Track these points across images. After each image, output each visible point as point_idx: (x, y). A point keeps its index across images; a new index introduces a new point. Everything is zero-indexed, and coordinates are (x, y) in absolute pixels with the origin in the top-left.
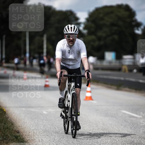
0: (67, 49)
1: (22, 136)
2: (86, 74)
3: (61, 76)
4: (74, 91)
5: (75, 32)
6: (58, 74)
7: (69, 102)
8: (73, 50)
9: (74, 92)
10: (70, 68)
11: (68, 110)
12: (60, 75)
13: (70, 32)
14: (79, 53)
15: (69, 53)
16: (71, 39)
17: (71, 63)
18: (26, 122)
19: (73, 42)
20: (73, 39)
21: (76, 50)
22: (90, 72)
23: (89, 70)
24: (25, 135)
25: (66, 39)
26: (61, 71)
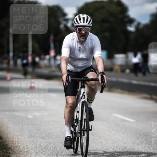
0: (77, 45)
2: (100, 77)
3: (67, 80)
5: (89, 24)
6: (64, 77)
7: (78, 113)
8: (85, 46)
11: (77, 123)
12: (66, 78)
13: (82, 24)
14: (92, 51)
15: (79, 50)
16: (83, 32)
19: (85, 37)
20: (86, 33)
21: (89, 47)
22: (105, 75)
23: (104, 73)
24: (9, 141)
25: (76, 32)
26: (67, 73)
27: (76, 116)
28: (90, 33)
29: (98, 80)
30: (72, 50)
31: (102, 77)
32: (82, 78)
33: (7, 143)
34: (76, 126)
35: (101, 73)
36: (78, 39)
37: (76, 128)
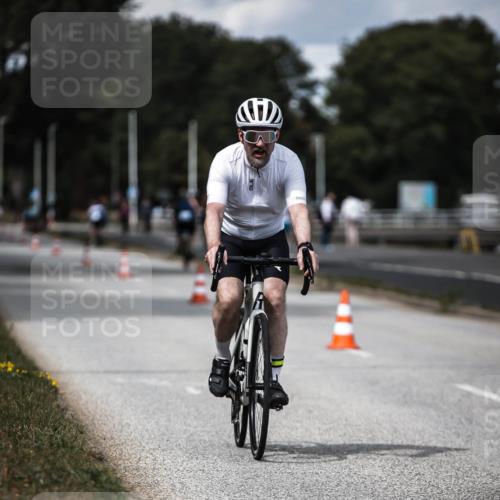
0: (245, 176)
4: (260, 308)
5: (273, 122)
6: (211, 255)
7: (245, 346)
8: (265, 179)
9: (262, 311)
13: (256, 122)
15: (251, 188)
16: (260, 143)
19: (264, 155)
20: (267, 145)
22: (312, 250)
23: (310, 244)
25: (243, 142)
26: (219, 244)
27: (242, 353)
28: (277, 145)
29: (296, 264)
30: (232, 187)
31: (306, 254)
32: (255, 256)
34: (242, 378)
35: (303, 244)
36: (248, 158)
37: (241, 383)
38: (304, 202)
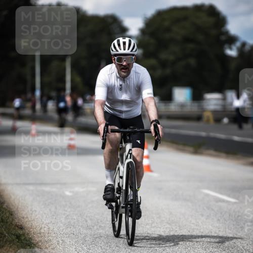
0: (117, 82)
1: (28, 234)
2: (152, 128)
3: (105, 132)
5: (132, 51)
6: (101, 128)
7: (121, 179)
8: (129, 83)
10: (123, 116)
11: (120, 194)
13: (122, 51)
14: (139, 90)
16: (124, 63)
17: (124, 108)
18: (36, 211)
19: (127, 70)
20: (128, 64)
21: (134, 84)
22: (159, 124)
23: (158, 121)
24: (33, 233)
25: (115, 63)
26: (105, 122)
27: (119, 184)
29: (150, 132)
33: (30, 236)
38: (152, 96)
